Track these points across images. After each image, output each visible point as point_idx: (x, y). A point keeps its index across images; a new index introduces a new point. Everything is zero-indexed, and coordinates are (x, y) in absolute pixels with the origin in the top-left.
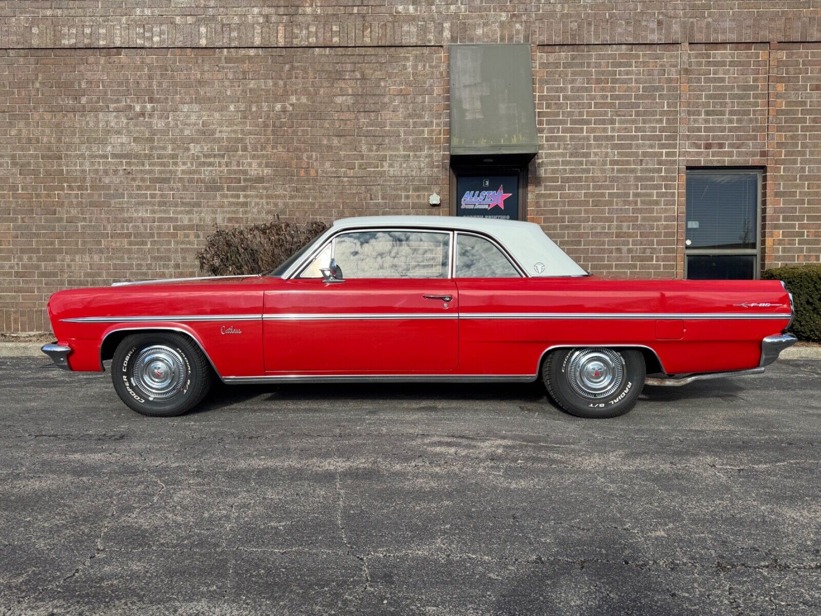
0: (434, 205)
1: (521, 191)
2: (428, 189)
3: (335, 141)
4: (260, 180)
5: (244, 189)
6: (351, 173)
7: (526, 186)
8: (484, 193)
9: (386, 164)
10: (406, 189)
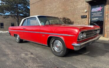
0: (86, 12)
1: (105, 6)
2: (85, 9)
3: (71, 4)
4: (61, 12)
5: (59, 13)
6: (73, 8)
7: (106, 5)
8: (96, 8)
9: (78, 6)
10: (81, 10)
